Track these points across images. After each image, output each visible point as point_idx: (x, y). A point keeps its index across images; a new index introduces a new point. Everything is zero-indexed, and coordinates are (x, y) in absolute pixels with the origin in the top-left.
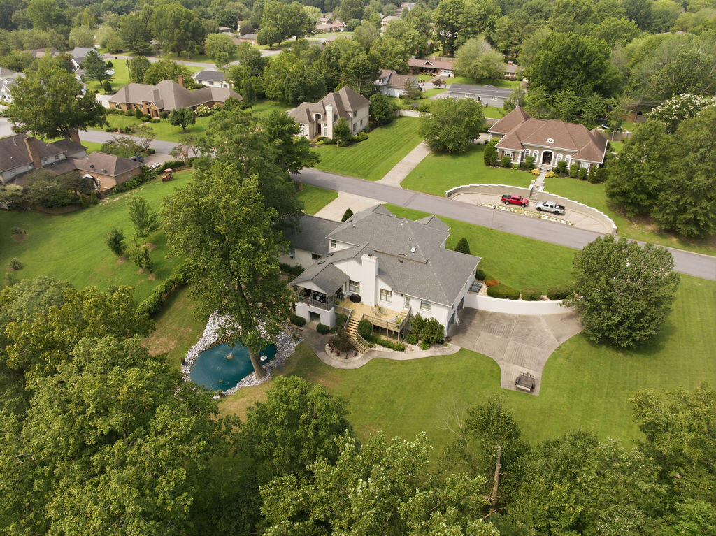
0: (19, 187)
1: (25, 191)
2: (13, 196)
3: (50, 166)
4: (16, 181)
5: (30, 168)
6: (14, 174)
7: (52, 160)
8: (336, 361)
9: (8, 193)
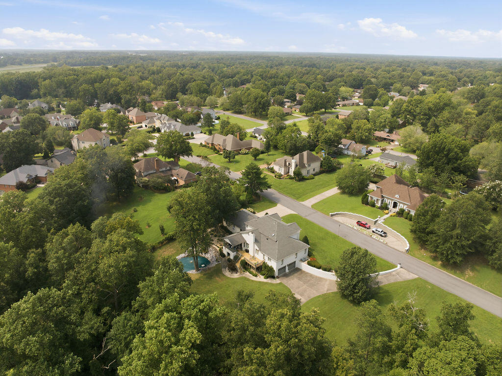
0: (147, 179)
1: (149, 181)
2: (144, 182)
3: (163, 172)
4: (147, 177)
5: (155, 171)
6: (148, 173)
7: (164, 169)
8: (227, 273)
9: (143, 181)
